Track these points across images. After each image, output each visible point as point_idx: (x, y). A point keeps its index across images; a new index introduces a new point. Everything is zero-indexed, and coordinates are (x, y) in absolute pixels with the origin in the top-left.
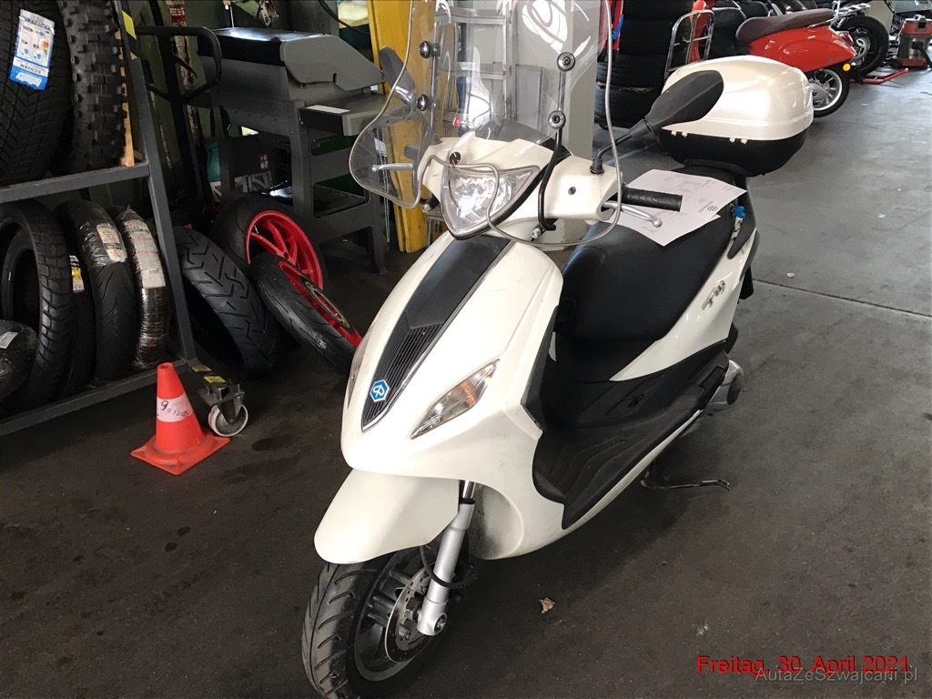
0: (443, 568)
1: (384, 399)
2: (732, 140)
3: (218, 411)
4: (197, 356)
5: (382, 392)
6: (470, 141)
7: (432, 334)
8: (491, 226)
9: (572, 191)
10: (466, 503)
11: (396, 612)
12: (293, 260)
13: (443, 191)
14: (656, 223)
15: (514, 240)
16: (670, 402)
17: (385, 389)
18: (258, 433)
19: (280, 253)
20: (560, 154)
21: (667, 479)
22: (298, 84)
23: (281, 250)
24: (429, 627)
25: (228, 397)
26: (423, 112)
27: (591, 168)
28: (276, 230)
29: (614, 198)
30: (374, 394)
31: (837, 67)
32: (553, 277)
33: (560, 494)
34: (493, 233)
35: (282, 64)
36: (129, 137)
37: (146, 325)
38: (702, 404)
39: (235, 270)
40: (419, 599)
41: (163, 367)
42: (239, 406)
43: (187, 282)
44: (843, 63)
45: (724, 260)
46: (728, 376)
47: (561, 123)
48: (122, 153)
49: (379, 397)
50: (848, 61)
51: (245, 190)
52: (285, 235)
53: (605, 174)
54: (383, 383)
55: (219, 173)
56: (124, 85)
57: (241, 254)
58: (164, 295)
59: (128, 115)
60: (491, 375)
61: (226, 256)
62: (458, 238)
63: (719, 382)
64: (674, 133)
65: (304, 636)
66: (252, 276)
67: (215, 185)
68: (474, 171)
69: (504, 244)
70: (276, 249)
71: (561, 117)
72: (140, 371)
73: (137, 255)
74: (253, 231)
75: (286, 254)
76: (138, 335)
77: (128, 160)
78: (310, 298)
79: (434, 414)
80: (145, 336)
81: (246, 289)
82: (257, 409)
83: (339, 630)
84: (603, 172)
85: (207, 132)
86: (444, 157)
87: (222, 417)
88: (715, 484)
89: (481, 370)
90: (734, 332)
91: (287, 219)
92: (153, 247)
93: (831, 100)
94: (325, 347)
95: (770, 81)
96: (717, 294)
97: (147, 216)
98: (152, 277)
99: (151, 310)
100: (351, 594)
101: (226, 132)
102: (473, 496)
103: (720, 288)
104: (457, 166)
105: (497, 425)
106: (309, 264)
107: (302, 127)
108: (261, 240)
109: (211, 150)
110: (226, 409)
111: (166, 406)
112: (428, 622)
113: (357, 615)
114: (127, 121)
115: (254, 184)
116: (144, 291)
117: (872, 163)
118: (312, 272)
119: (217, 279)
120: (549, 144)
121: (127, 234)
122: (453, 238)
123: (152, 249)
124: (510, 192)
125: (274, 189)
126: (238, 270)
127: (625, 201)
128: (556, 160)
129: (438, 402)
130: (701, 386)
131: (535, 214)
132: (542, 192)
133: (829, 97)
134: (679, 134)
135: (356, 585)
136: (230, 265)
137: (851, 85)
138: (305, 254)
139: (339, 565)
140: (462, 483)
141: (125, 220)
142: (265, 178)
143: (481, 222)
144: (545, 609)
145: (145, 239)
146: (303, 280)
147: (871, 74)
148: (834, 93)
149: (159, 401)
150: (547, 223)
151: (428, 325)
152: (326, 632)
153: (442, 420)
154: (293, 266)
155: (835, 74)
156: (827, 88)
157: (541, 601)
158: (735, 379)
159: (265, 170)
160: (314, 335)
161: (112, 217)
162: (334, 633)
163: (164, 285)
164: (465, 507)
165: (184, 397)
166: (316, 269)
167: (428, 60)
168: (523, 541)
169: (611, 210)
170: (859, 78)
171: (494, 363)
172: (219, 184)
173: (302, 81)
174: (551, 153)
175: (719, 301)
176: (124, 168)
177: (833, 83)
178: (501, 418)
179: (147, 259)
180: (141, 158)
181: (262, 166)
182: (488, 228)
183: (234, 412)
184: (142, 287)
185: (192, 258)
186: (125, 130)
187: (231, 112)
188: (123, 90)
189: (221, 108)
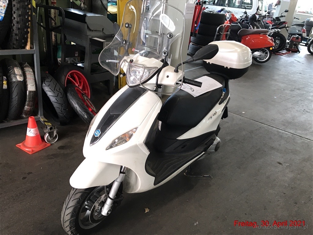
0: (112, 194)
1: (98, 136)
2: (225, 67)
3: (48, 135)
4: (44, 115)
5: (98, 134)
6: (138, 56)
7: (117, 117)
8: (141, 84)
9: (168, 77)
10: (122, 173)
11: (95, 206)
12: (81, 88)
13: (127, 71)
14: (192, 90)
15: (147, 90)
16: (195, 148)
17: (99, 133)
18: (60, 144)
19: (77, 85)
20: (165, 64)
21: (193, 173)
22: (90, 30)
23: (77, 83)
24: (105, 213)
25: (52, 130)
26: (124, 45)
27: (175, 70)
28: (77, 77)
29: (181, 81)
30: (95, 134)
31: (268, 48)
32: (159, 103)
33: (154, 174)
34: (141, 86)
35: (86, 23)
36: (29, 40)
37: (27, 103)
38: (205, 150)
39: (60, 88)
40: (103, 204)
41: (31, 118)
42: (55, 134)
43: (43, 91)
44: (270, 47)
45: (217, 105)
46: (215, 142)
47: (166, 55)
48: (26, 45)
49: (97, 135)
50: (272, 47)
51: (69, 62)
52: (79, 78)
53: (179, 73)
54: (99, 131)
55: (61, 56)
56: (29, 23)
57: (63, 83)
58: (35, 93)
59: (30, 32)
60: (135, 132)
61: (58, 84)
62: (130, 87)
63: (212, 143)
64: (207, 62)
65: (62, 211)
66: (65, 91)
67: (59, 59)
68: (137, 66)
69: (144, 91)
70: (76, 83)
71: (167, 53)
72: (23, 118)
73: (27, 79)
74: (69, 76)
75: (79, 85)
76: (24, 106)
77: (28, 47)
78: (84, 101)
79: (115, 142)
80: (26, 107)
81: (63, 95)
82: (61, 136)
83: (74, 210)
84: (178, 72)
85: (59, 42)
86: (129, 60)
87: (49, 137)
88: (208, 177)
89: (132, 130)
90: (219, 129)
91: (81, 74)
92: (33, 77)
93: (265, 59)
94: (86, 117)
95: (239, 50)
96: (214, 115)
97: (32, 67)
98: (31, 87)
99: (29, 98)
100: (79, 199)
101: (65, 43)
102: (125, 172)
103: (215, 114)
104: (132, 64)
105: (135, 149)
106: (86, 90)
107: (89, 44)
108: (71, 80)
109: (59, 48)
110: (51, 134)
111: (30, 131)
112: (105, 211)
113: (81, 206)
114: (29, 35)
115: (72, 61)
116: (28, 92)
117: (275, 80)
118: (87, 92)
119: (53, 90)
120: (162, 61)
121: (25, 72)
122: (129, 87)
123: (33, 78)
124: (148, 74)
125: (79, 63)
126: (61, 89)
127: (184, 82)
128: (164, 66)
129: (116, 139)
130: (206, 144)
131: (155, 82)
132: (158, 76)
133: (265, 57)
134: (209, 63)
135: (82, 196)
136: (58, 86)
137: (272, 54)
138: (85, 86)
139: (77, 189)
140: (122, 167)
141: (25, 67)
142: (76, 60)
143: (138, 82)
144: (146, 212)
145: (31, 74)
146: (83, 94)
147: (280, 52)
148: (267, 56)
149: (28, 129)
150: (158, 86)
151: (116, 114)
152: (69, 211)
153: (117, 145)
154: (80, 89)
155: (267, 50)
156: (265, 54)
157: (145, 209)
158: (218, 143)
159: (76, 57)
160: (83, 113)
161: (20, 65)
162: (72, 211)
163: (35, 90)
164: (122, 174)
165: (37, 128)
166: (89, 91)
167: (127, 29)
168: (140, 188)
169: (180, 84)
170: (275, 52)
171: (136, 128)
172: (60, 59)
173: (91, 29)
174: (162, 63)
175: (214, 118)
176: (26, 50)
177: (266, 53)
178: (136, 146)
179: (30, 81)
180: (33, 47)
181: (76, 55)
182: (139, 85)
183: (53, 136)
184: (27, 90)
185: (46, 82)
186: (28, 37)
187: (67, 36)
188: (29, 24)
189: (64, 34)
